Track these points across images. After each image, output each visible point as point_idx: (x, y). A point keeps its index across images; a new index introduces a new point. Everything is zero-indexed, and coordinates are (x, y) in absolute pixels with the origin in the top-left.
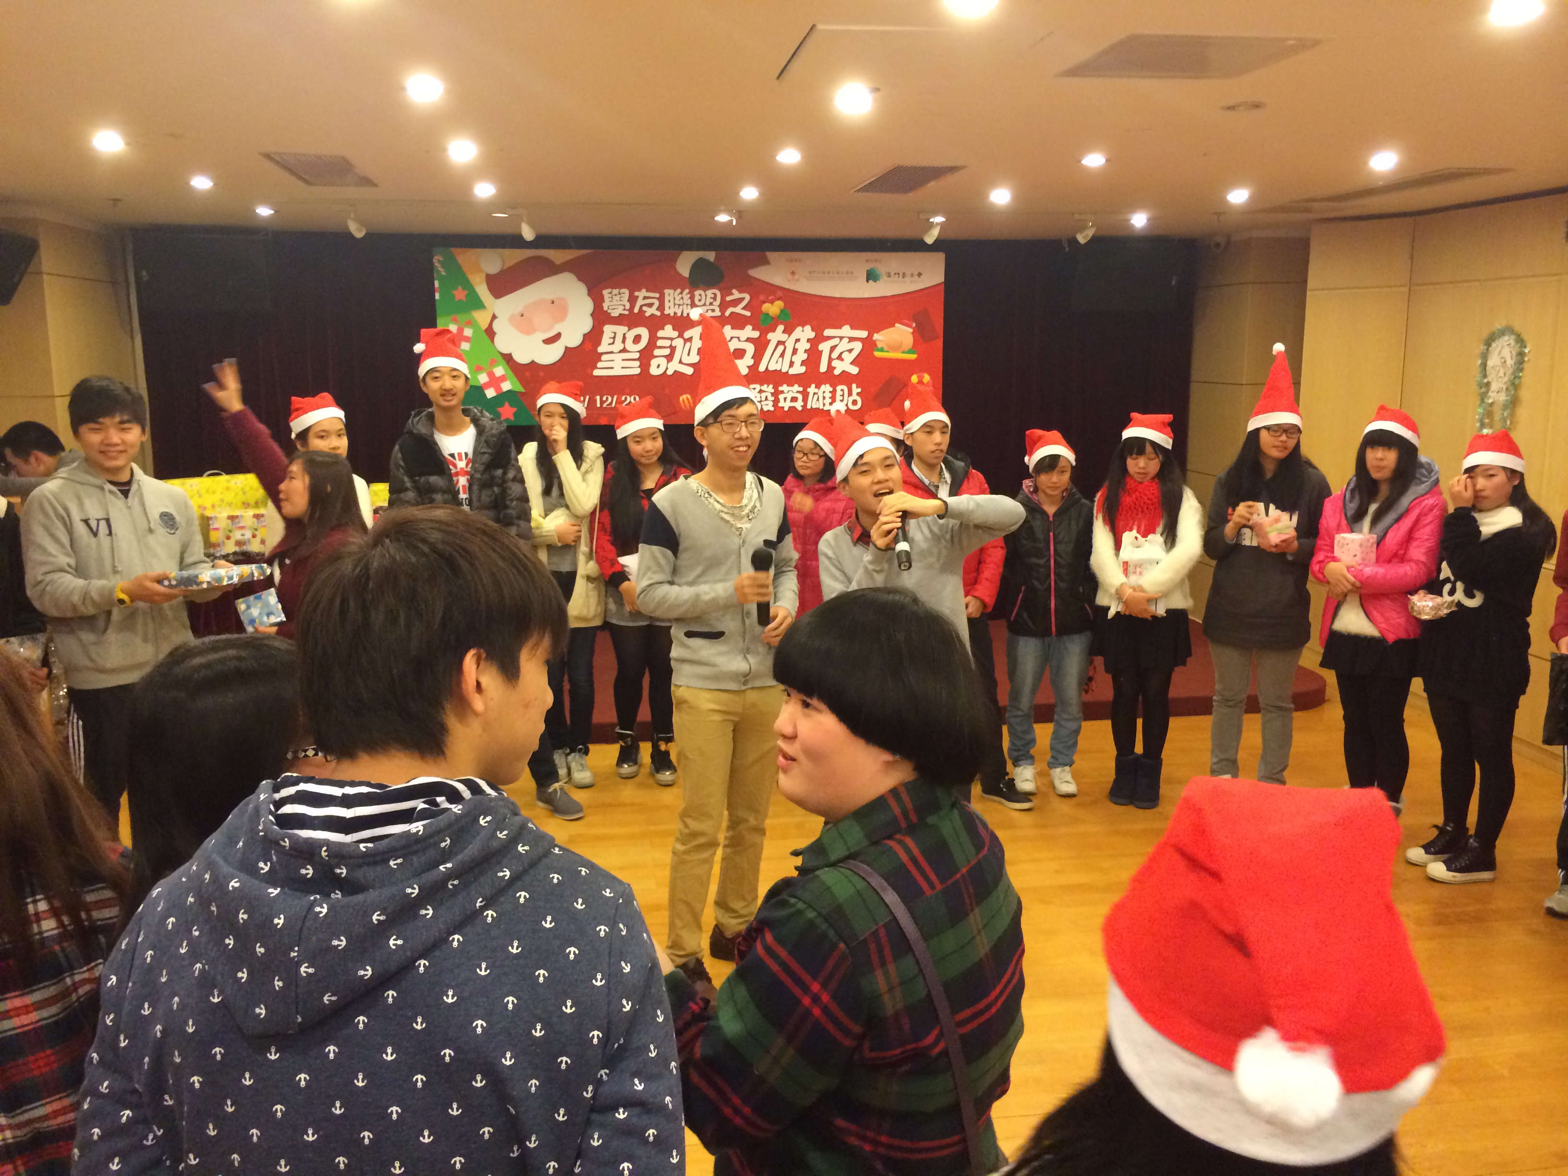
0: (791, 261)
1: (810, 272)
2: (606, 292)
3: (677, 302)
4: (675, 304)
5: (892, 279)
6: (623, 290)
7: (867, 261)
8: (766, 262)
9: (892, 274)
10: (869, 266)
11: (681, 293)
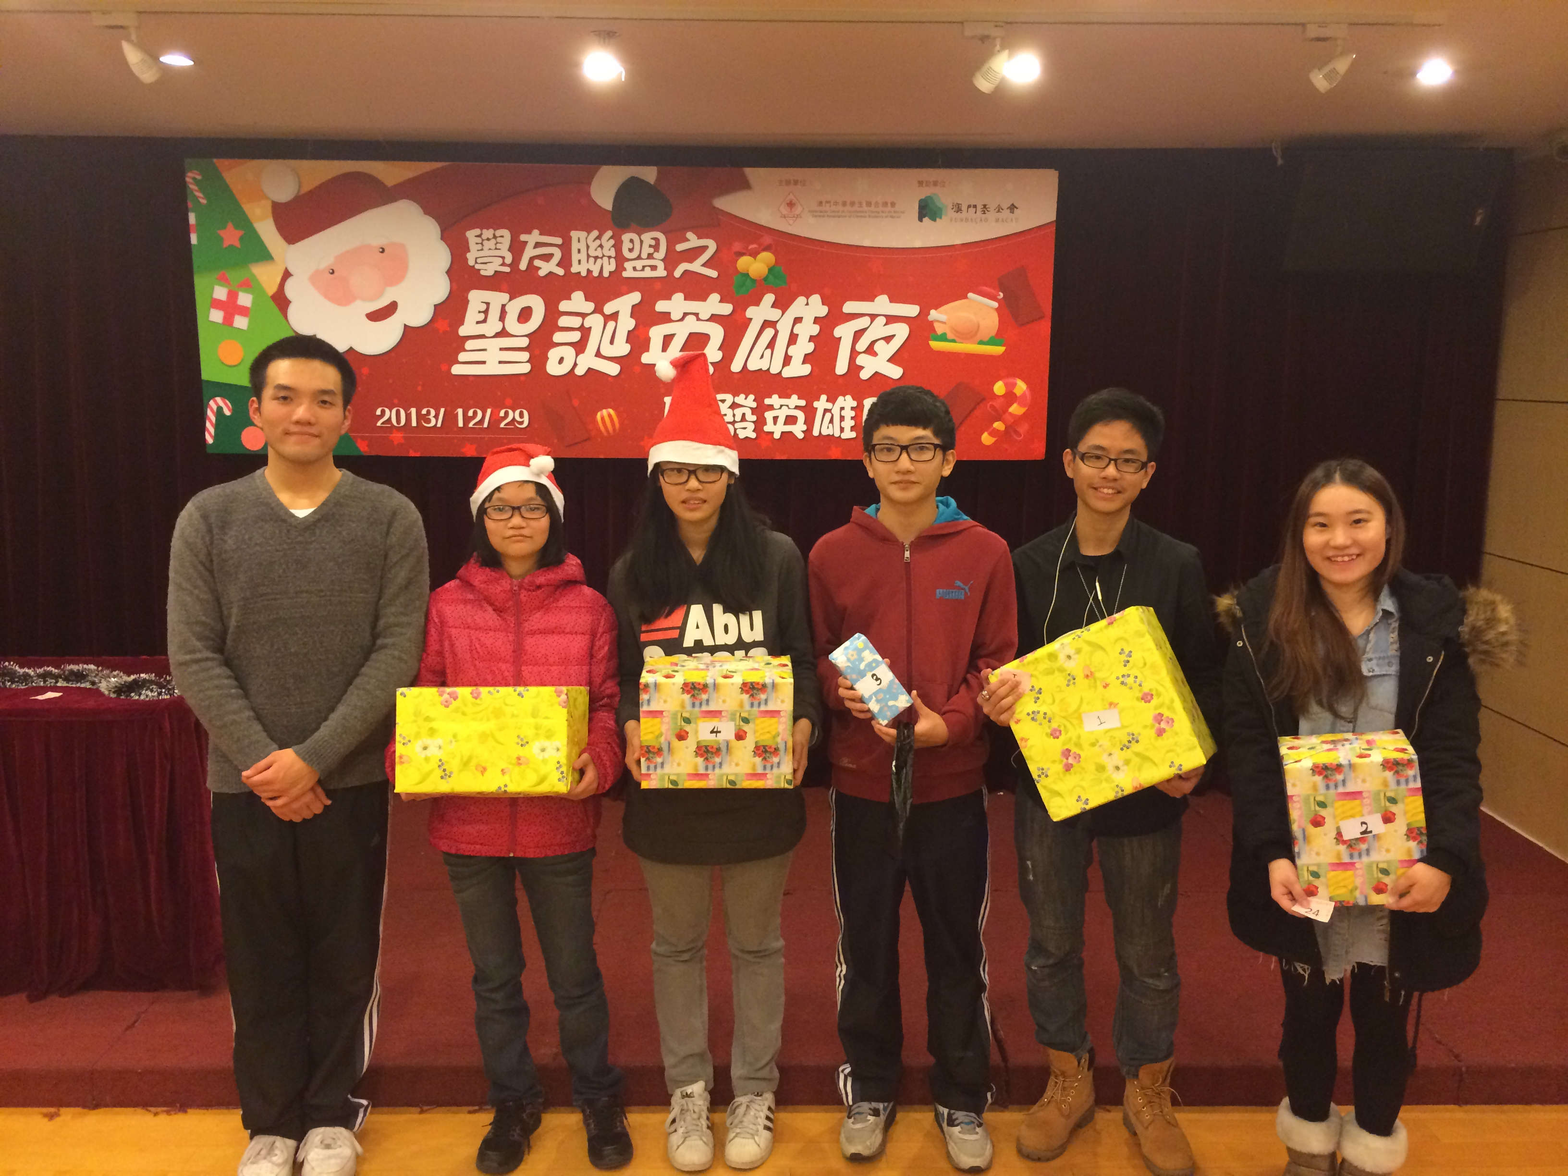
0: (788, 183)
1: (821, 203)
2: (471, 235)
3: (592, 253)
4: (588, 256)
5: (964, 214)
6: (499, 232)
7: (920, 183)
8: (744, 185)
9: (964, 208)
10: (924, 192)
11: (599, 237)
